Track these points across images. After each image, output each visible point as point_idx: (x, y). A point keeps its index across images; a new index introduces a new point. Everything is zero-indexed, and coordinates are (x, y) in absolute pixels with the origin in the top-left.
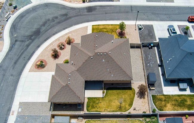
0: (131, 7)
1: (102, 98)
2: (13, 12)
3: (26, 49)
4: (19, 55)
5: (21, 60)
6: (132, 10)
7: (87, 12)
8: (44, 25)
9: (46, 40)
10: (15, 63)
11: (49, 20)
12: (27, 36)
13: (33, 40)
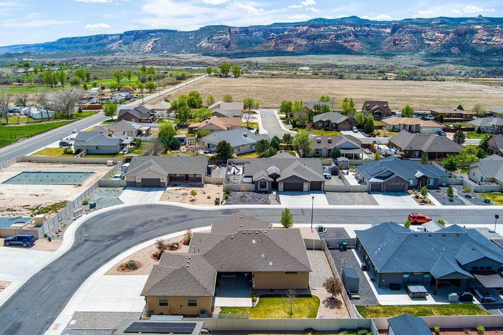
0: (302, 210)
1: (251, 307)
2: (87, 212)
3: (103, 250)
4: (88, 256)
5: (91, 261)
6: (303, 213)
7: (222, 214)
8: (142, 225)
9: (143, 242)
10: (78, 264)
11: (152, 221)
12: (108, 236)
13: (118, 241)
